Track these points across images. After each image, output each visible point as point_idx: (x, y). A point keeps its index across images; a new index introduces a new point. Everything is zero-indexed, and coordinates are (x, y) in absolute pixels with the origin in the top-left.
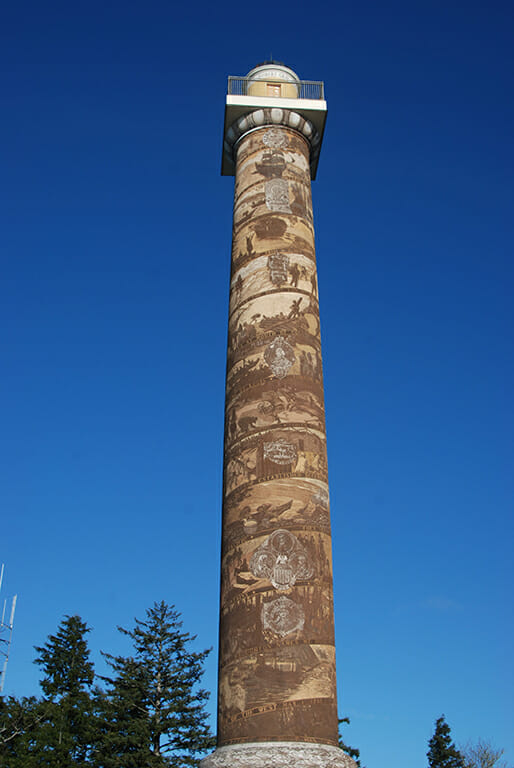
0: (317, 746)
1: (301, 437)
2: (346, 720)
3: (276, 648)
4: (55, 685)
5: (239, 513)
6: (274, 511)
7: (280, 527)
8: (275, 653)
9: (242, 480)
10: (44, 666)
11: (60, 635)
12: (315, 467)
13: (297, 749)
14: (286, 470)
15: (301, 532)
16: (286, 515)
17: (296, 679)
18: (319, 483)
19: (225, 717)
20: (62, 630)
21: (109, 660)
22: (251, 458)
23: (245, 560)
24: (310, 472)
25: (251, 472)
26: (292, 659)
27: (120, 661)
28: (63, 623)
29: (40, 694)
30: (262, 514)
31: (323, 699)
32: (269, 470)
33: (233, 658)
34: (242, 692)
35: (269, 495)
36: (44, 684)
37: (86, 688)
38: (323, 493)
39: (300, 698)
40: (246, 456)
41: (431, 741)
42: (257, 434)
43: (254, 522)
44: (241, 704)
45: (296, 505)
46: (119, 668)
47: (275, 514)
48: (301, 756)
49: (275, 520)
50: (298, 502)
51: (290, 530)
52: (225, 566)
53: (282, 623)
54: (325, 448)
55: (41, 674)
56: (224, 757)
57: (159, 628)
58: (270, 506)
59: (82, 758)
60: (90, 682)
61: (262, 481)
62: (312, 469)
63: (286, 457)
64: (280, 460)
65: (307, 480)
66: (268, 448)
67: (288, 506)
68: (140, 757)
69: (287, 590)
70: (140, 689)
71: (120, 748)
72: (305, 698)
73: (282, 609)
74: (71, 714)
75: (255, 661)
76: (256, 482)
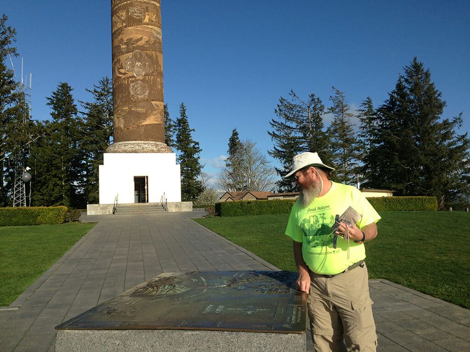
0: (154, 142)
1: (147, 5)
2: (193, 130)
3: (136, 103)
4: (58, 115)
5: (118, 42)
6: (134, 41)
7: (137, 49)
8: (136, 105)
9: (119, 25)
10: (52, 106)
11: (58, 92)
12: (154, 20)
13: (145, 144)
14: (139, 22)
15: (147, 52)
16: (140, 43)
17: (145, 116)
18: (156, 28)
19: (116, 131)
20: (59, 89)
21: (82, 104)
22: (123, 14)
23: (122, 64)
24: (151, 22)
25: (123, 21)
26: (143, 108)
27: (88, 104)
28: (59, 86)
29: (51, 119)
30: (129, 42)
31: (157, 124)
32: (132, 21)
33: (118, 107)
34: (122, 121)
35: (132, 33)
36: (52, 114)
37: (74, 117)
38: (158, 33)
39: (146, 124)
40: (121, 14)
41: (230, 139)
42: (125, 3)
43: (125, 46)
44: (122, 126)
45: (145, 39)
46: (87, 108)
47: (135, 43)
48: (147, 146)
49: (135, 45)
50: (146, 37)
51: (142, 50)
52: (114, 66)
53: (139, 92)
54: (159, 11)
55: (50, 110)
56: (115, 147)
57: (106, 89)
58: (132, 38)
59: (75, 147)
60: (76, 114)
61: (129, 26)
62: (152, 21)
63: (140, 15)
64: (137, 16)
65: (150, 27)
66: (131, 10)
67: (141, 39)
68: (100, 146)
69: (141, 78)
70: (98, 117)
71: (92, 142)
72: (149, 123)
73: (139, 86)
74: (67, 128)
75: (127, 108)
76: (126, 27)
